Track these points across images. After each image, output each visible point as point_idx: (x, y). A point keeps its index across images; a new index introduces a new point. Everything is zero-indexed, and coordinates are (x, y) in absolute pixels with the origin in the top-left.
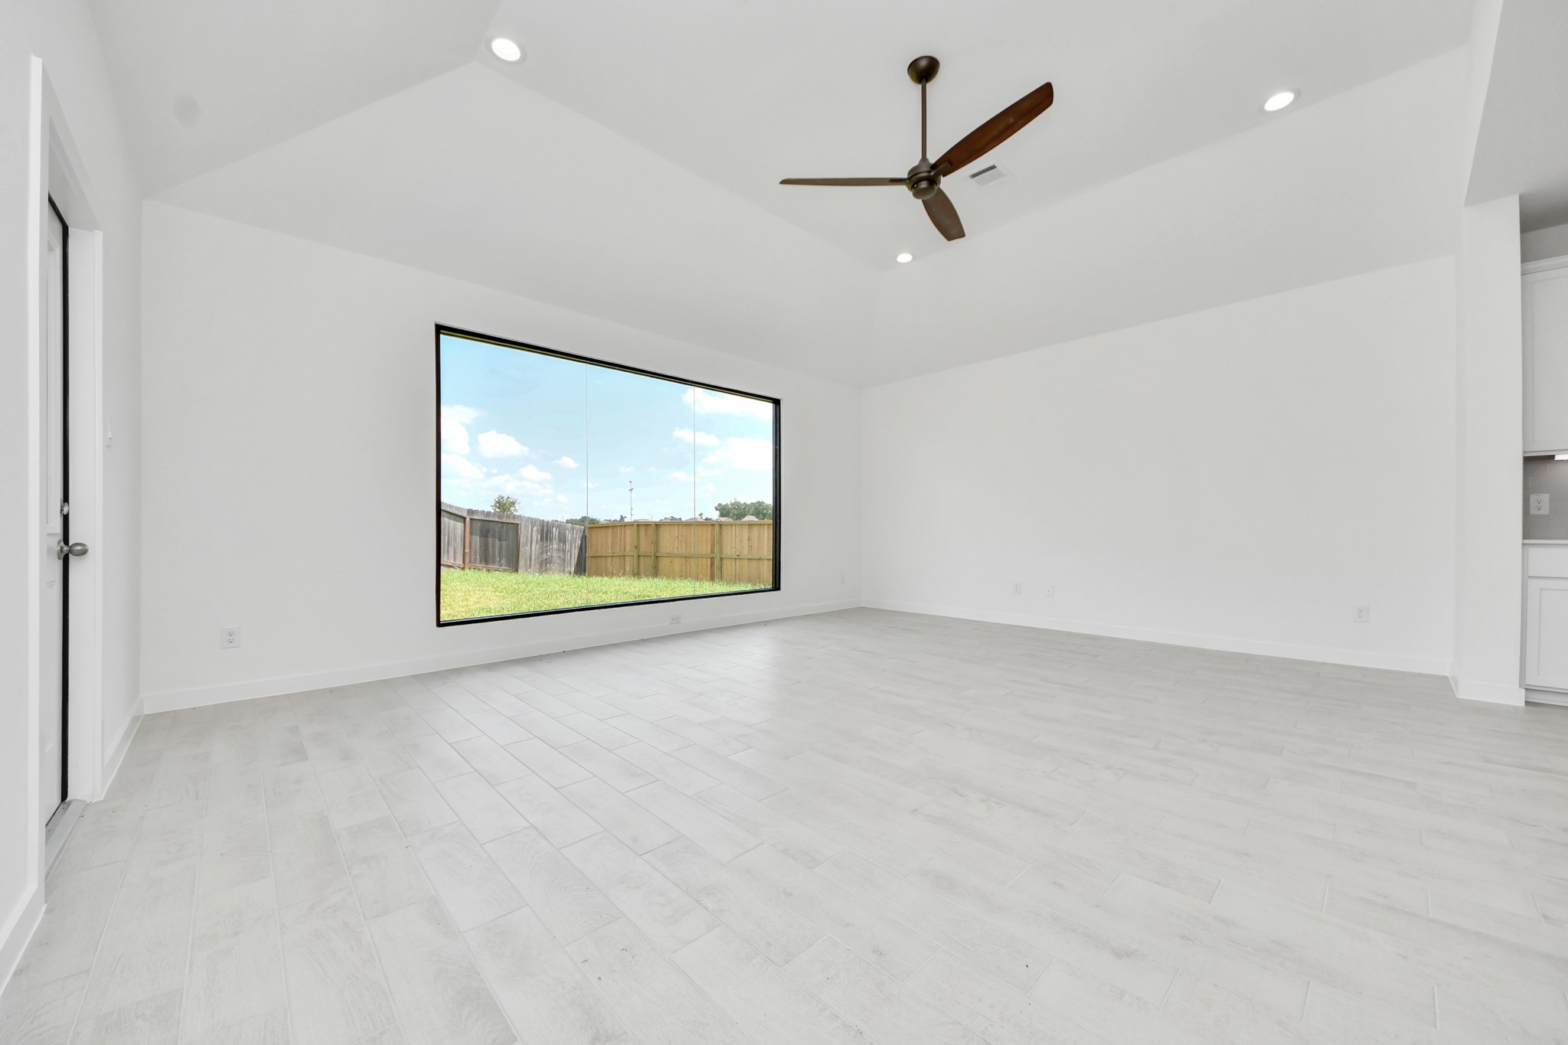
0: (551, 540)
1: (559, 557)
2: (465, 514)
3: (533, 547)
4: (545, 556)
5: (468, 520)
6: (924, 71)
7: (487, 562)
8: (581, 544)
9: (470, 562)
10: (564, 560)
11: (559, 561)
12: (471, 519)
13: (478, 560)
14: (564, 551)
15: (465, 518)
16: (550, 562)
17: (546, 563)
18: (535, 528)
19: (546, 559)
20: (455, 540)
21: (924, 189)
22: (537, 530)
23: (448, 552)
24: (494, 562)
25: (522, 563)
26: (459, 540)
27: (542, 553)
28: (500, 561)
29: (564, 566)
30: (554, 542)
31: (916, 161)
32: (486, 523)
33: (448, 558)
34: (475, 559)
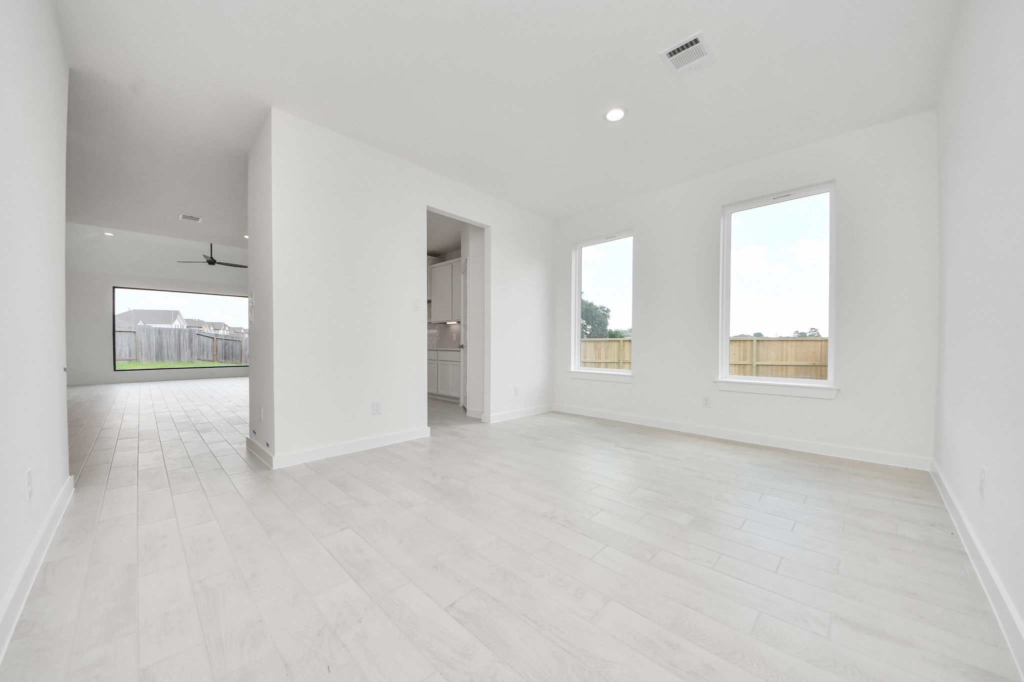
5: (215, 339)
7: (225, 358)
13: (221, 358)
15: (213, 338)
20: (207, 348)
23: (203, 354)
24: (229, 359)
26: (210, 349)
32: (225, 341)
33: (203, 357)
34: (219, 358)
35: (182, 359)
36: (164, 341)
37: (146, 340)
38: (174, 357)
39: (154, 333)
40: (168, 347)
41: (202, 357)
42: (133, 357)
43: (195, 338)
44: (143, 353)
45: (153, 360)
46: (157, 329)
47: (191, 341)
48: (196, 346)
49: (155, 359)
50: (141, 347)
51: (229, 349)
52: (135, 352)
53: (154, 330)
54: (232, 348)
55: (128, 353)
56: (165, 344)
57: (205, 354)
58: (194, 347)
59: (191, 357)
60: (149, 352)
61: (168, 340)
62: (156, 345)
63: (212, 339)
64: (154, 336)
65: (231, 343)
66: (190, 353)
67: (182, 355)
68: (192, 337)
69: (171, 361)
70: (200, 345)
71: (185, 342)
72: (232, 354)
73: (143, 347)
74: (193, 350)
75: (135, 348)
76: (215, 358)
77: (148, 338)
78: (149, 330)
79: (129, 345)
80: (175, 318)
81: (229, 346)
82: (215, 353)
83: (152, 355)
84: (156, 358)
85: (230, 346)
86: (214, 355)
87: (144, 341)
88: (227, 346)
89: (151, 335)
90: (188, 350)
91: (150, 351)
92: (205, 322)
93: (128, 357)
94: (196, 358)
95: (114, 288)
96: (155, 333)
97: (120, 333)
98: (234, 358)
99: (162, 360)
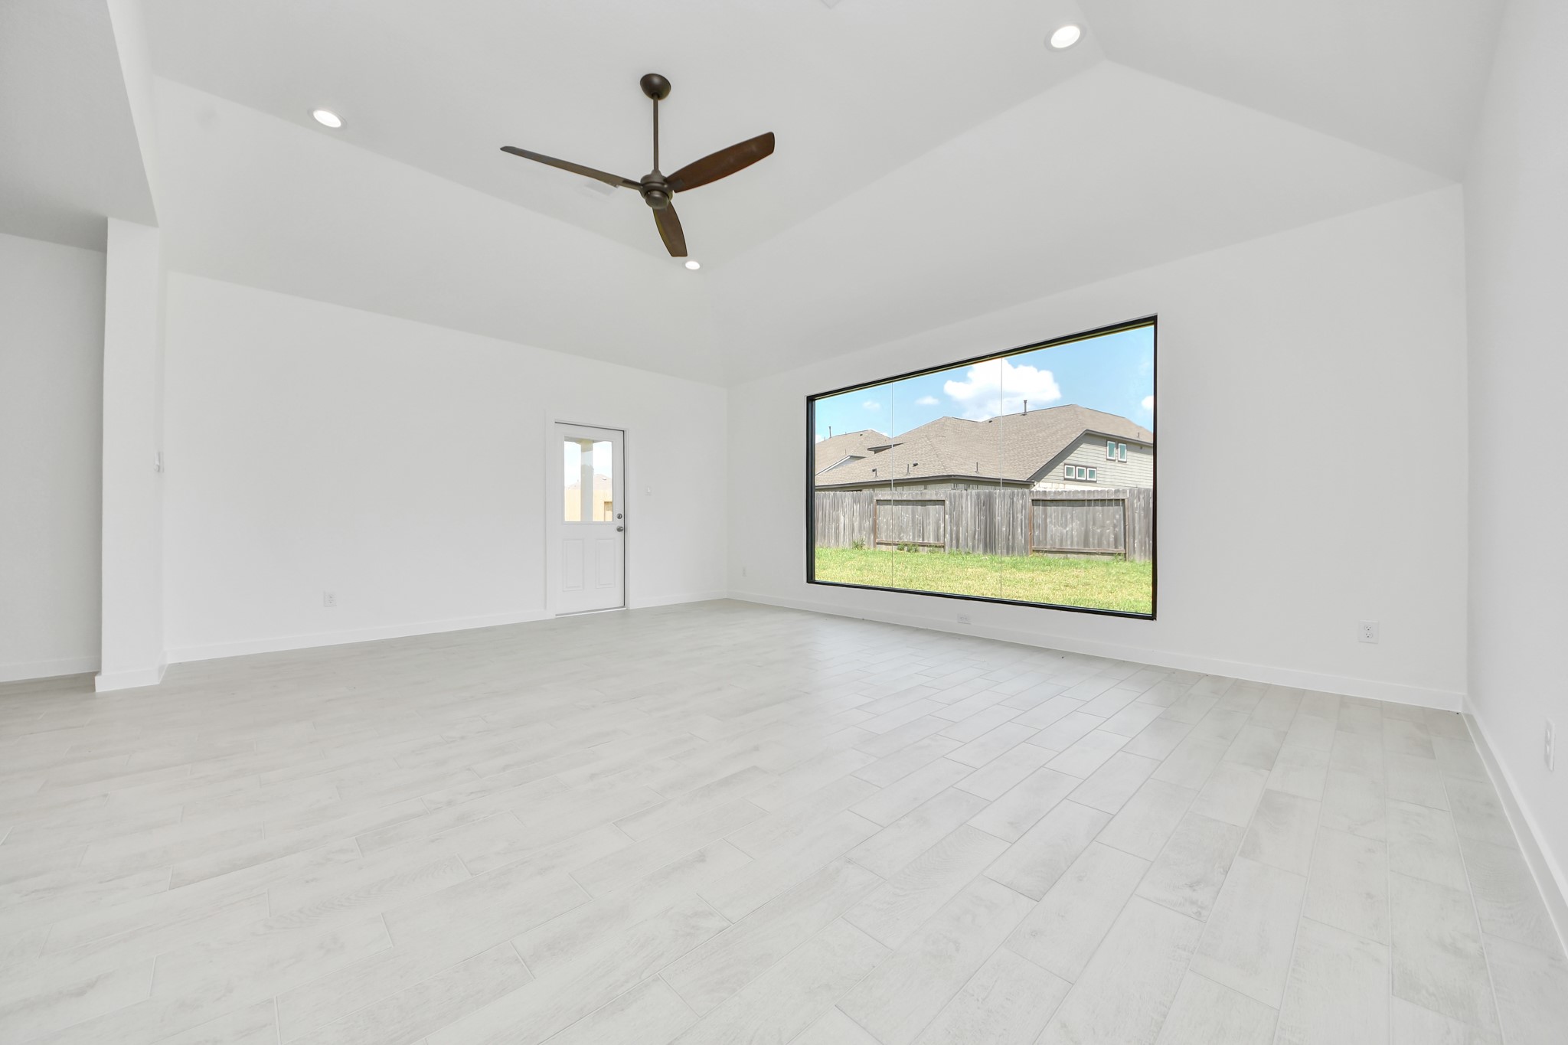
6: (655, 88)
21: (656, 198)
31: (649, 170)
75: (1122, 532)
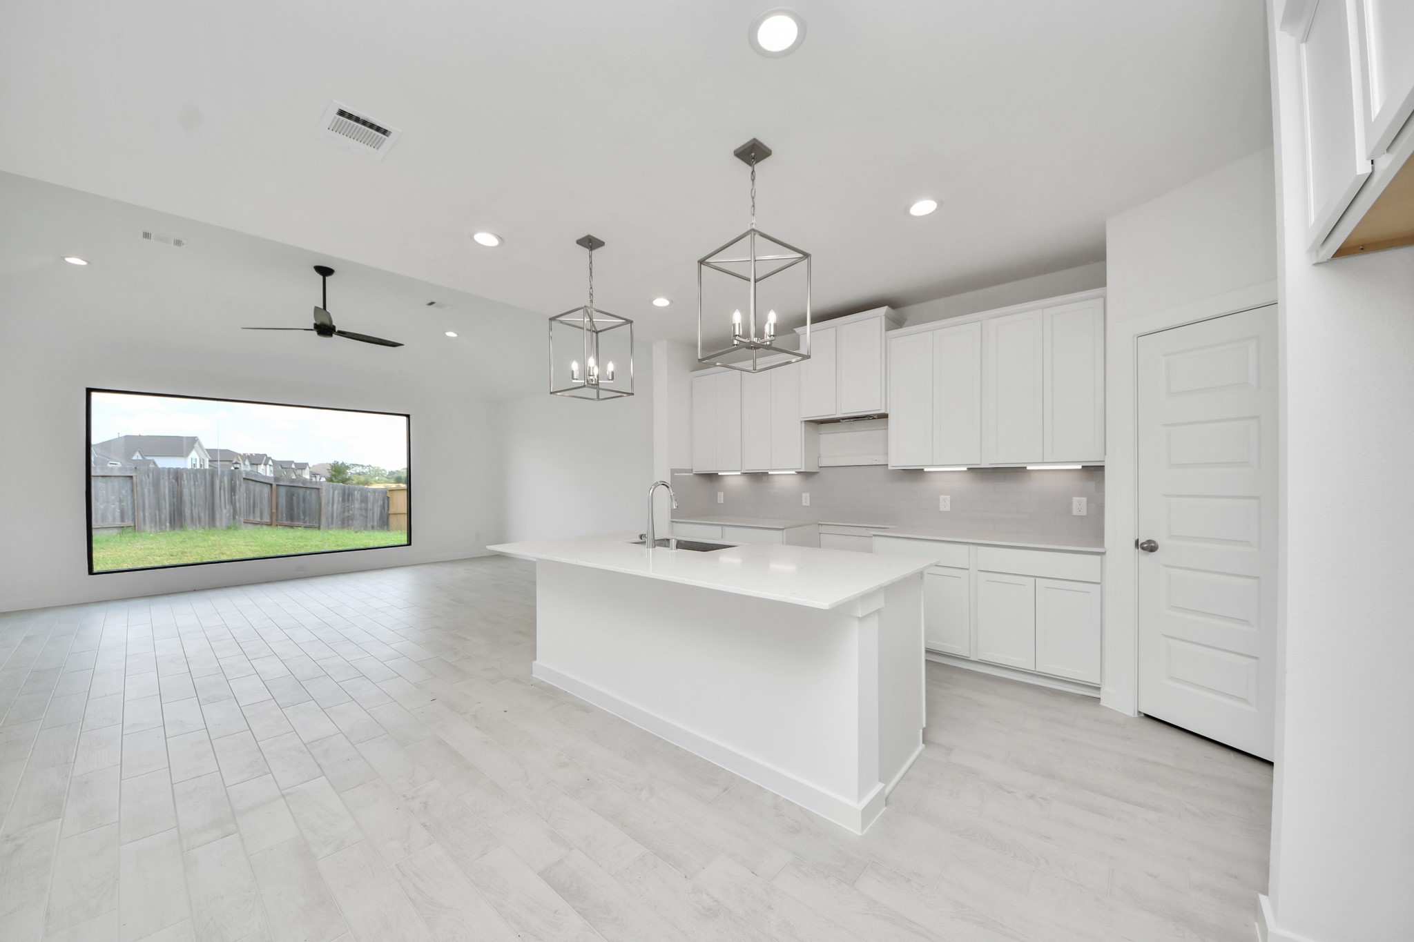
0: (353, 501)
1: (361, 515)
2: (272, 482)
3: (335, 507)
4: (346, 514)
5: (274, 486)
7: (292, 519)
8: (384, 503)
9: (277, 520)
10: (366, 517)
11: (361, 518)
12: (277, 485)
13: (285, 519)
14: (366, 510)
15: (271, 485)
16: (352, 520)
17: (348, 520)
18: (336, 492)
19: (348, 517)
20: (261, 503)
22: (339, 493)
23: (254, 512)
24: (299, 520)
25: (323, 520)
26: (266, 503)
27: (344, 512)
28: (304, 519)
29: (366, 522)
30: (356, 502)
32: (292, 489)
33: (254, 517)
34: (282, 518)
35: (218, 524)
36: (186, 491)
37: (152, 491)
38: (203, 520)
39: (167, 478)
40: (191, 503)
41: (251, 518)
42: (129, 522)
43: (240, 485)
44: (147, 514)
45: (166, 526)
46: (172, 470)
47: (233, 490)
48: (242, 500)
49: (168, 524)
50: (144, 504)
51: (298, 503)
52: (130, 512)
53: (166, 472)
54: (304, 499)
55: (118, 514)
56: (186, 497)
57: (258, 511)
58: (239, 501)
59: (234, 518)
60: (157, 512)
61: (193, 490)
62: (170, 499)
63: (269, 486)
64: (167, 483)
65: (301, 491)
66: (232, 511)
67: (217, 516)
68: (235, 484)
69: (198, 525)
70: (248, 498)
71: (222, 492)
72: (304, 512)
73: (147, 502)
74: (238, 505)
75: (130, 506)
76: (274, 518)
77: (156, 485)
78: (159, 473)
79: (121, 501)
80: (191, 448)
81: (298, 497)
82: (274, 511)
83: (163, 516)
84: (170, 523)
85: (301, 497)
86: (272, 513)
87: (149, 492)
88: (295, 498)
89: (162, 482)
90: (228, 507)
91: (159, 510)
92: (240, 455)
93: (118, 523)
94: (242, 519)
95: (89, 391)
96: (169, 479)
97: (105, 478)
98: (307, 519)
99: (181, 526)
